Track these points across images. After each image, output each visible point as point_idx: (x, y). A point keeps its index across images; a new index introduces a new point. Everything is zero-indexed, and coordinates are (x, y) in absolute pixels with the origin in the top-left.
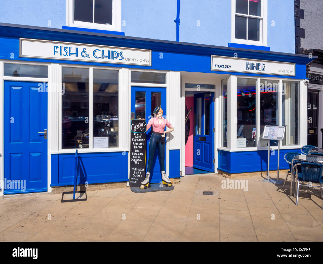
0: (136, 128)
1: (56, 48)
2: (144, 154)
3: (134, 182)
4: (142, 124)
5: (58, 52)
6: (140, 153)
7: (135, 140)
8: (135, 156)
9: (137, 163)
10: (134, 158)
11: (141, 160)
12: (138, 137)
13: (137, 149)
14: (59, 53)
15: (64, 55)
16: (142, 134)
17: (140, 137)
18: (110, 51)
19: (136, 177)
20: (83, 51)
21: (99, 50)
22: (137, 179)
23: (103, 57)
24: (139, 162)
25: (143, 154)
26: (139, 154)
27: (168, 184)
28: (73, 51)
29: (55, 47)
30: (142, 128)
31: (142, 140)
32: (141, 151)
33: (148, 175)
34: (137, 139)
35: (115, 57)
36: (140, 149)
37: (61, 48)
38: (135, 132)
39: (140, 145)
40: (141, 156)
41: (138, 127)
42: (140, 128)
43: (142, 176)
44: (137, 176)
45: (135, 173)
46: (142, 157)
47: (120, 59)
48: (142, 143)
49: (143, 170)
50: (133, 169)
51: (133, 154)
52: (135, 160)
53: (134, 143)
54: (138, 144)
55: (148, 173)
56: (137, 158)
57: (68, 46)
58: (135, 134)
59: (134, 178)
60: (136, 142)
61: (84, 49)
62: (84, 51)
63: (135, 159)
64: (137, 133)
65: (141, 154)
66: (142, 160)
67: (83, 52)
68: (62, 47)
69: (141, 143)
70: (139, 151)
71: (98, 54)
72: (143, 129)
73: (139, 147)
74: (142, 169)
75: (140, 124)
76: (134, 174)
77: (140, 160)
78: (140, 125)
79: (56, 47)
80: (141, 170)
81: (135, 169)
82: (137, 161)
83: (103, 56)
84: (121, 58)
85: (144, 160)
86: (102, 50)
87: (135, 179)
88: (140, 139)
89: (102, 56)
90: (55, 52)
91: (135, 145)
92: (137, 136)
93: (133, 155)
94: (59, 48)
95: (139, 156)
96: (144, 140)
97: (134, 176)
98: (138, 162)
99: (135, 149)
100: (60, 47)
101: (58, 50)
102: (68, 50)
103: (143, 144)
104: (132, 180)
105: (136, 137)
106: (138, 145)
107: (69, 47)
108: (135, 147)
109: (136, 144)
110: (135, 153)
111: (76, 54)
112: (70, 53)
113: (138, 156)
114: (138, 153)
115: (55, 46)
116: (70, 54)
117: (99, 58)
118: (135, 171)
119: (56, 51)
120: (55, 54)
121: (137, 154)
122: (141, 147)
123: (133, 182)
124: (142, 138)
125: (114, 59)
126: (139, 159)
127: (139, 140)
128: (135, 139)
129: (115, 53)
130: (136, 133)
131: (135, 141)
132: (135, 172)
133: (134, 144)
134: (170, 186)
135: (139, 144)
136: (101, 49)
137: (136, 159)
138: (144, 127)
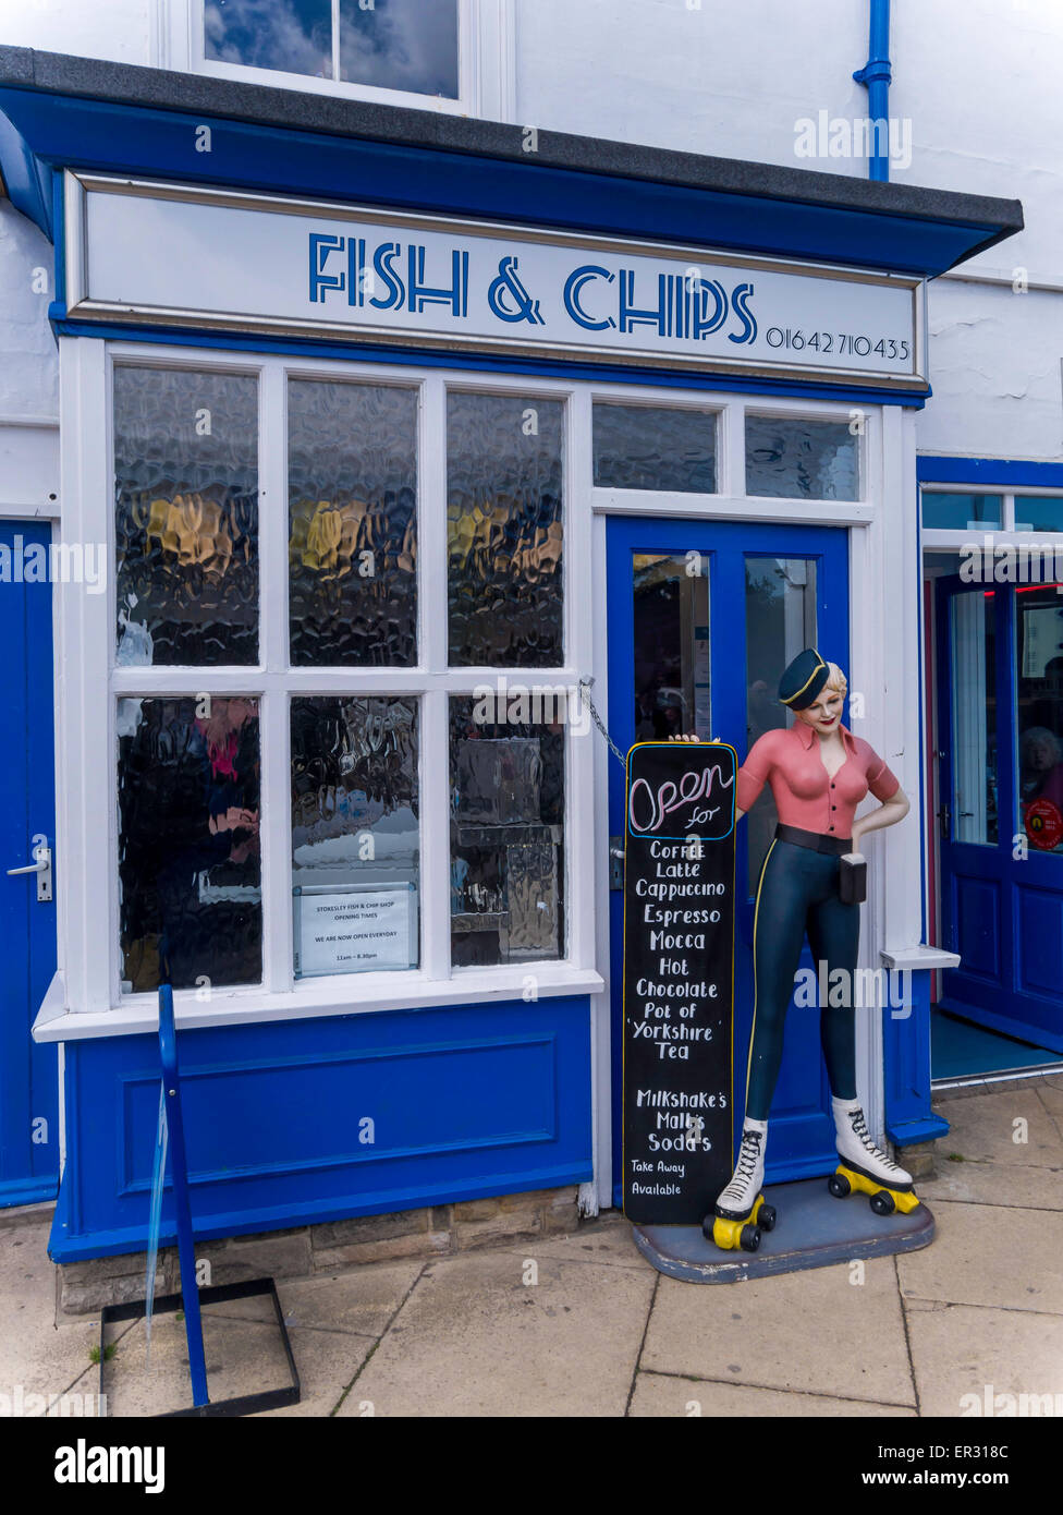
0: (662, 808)
1: (325, 251)
2: (723, 991)
3: (657, 1190)
4: (709, 773)
5: (334, 280)
6: (693, 979)
7: (659, 891)
8: (660, 1001)
9: (671, 1052)
10: (652, 1021)
11: (702, 1034)
12: (676, 871)
13: (674, 954)
14: (342, 288)
15: (374, 302)
16: (707, 848)
17: (694, 870)
18: (671, 277)
19: (672, 1157)
20: (503, 278)
21: (605, 273)
22: (675, 1168)
23: (628, 318)
24: (686, 1048)
25: (712, 989)
26: (682, 990)
27: (894, 1194)
28: (438, 275)
29: (319, 247)
30: (704, 803)
31: (706, 889)
32: (703, 965)
33: (758, 1136)
34: (668, 881)
35: (702, 321)
36: (690, 954)
37: (355, 250)
38: (656, 833)
39: (693, 929)
40: (698, 1000)
41: (679, 798)
42: (691, 805)
43: (709, 1146)
44: (678, 1144)
45: (663, 1123)
46: (707, 1013)
47: (732, 337)
48: (704, 913)
49: (717, 1102)
50: (645, 1099)
51: (645, 986)
52: (660, 1032)
53: (647, 911)
54: (680, 917)
55: (752, 1125)
56: (675, 1021)
57: (405, 238)
58: (658, 849)
59: (653, 1158)
60: (665, 905)
61: (506, 261)
62: (506, 274)
63: (660, 1022)
64: (670, 844)
65: (699, 990)
66: (708, 1032)
67: (504, 284)
68: (362, 242)
69: (696, 914)
70: (682, 967)
71: (600, 299)
72: (710, 813)
73: (683, 942)
74: (712, 1099)
75: (692, 779)
76: (654, 1130)
77: (695, 1034)
78: (691, 781)
79: (319, 244)
80: (699, 1100)
81: (662, 1098)
82: (673, 1040)
83: (628, 316)
84: (740, 331)
85: (721, 1035)
86: (622, 273)
87: (661, 1166)
88: (692, 881)
89: (624, 313)
90: (315, 278)
91: (658, 927)
92: (667, 862)
93: (647, 999)
94: (342, 249)
95: (686, 1001)
96: (719, 889)
97: (657, 1145)
98: (677, 1043)
99: (662, 953)
100: (352, 241)
101: (336, 264)
102: (400, 265)
103: (713, 916)
104: (645, 1179)
105: (663, 872)
106: (676, 929)
107: (412, 249)
108: (658, 943)
109: (667, 917)
110: (658, 980)
111: (456, 298)
112: (414, 291)
113: (676, 1003)
114: (679, 980)
115: (314, 238)
116: (416, 295)
117: (604, 326)
118: (664, 1110)
119: (319, 273)
120: (313, 298)
121: (674, 990)
122: (702, 937)
123: (649, 1191)
124: (703, 878)
125: (696, 337)
126: (690, 1023)
127: (686, 890)
128: (659, 881)
129: (705, 293)
130: (664, 843)
131: (654, 900)
132: (659, 1116)
133: (647, 920)
134: (906, 1209)
135: (686, 918)
136: (613, 262)
137: (666, 1028)
138: (722, 797)
